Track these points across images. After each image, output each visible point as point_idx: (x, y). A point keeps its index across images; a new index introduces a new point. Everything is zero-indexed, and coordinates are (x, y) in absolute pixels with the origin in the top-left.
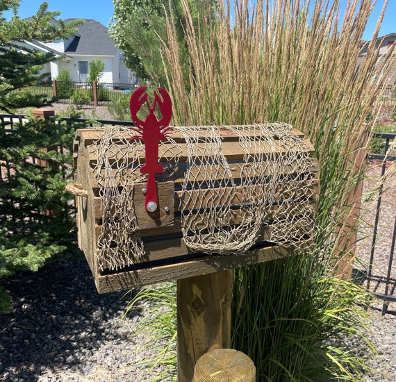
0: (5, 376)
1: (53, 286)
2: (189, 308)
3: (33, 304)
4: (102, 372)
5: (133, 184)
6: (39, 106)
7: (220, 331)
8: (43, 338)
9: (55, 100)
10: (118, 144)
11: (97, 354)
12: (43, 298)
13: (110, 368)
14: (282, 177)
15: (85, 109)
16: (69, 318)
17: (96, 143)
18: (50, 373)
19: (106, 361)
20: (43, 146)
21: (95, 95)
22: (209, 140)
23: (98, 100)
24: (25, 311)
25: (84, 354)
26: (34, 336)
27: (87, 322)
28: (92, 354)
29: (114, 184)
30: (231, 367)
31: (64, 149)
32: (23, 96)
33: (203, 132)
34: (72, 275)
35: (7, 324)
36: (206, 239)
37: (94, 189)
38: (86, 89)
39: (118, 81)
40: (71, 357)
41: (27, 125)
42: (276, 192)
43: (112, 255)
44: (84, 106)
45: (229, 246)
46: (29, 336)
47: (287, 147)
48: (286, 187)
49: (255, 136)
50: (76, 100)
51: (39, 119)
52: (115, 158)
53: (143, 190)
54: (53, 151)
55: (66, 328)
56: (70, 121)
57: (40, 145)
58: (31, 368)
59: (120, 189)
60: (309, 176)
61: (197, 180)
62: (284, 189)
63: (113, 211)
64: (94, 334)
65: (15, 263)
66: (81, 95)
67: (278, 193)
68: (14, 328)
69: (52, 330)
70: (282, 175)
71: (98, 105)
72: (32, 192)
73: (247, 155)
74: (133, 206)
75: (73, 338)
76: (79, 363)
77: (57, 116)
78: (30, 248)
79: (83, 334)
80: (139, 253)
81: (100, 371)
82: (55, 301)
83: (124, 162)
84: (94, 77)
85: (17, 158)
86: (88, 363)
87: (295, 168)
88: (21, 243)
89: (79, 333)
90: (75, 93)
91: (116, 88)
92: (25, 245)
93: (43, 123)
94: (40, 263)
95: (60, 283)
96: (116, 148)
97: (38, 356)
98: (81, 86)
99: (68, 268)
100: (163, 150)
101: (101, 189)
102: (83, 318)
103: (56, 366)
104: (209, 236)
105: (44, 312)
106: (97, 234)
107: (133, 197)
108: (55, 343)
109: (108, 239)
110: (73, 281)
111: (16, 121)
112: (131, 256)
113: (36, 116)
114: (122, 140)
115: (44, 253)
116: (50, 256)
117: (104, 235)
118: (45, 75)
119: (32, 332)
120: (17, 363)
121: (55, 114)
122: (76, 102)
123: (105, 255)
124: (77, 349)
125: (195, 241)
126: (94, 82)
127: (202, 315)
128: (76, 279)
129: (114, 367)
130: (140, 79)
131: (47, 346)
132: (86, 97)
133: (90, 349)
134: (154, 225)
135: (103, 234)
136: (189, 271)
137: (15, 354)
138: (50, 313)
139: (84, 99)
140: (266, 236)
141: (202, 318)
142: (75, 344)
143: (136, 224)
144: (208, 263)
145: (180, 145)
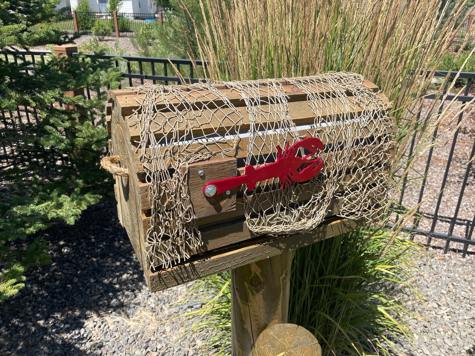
0: (50, 322)
1: (91, 227)
2: (247, 285)
3: (73, 247)
4: (147, 314)
5: (187, 166)
6: (60, 43)
7: (280, 307)
8: (86, 282)
9: (77, 36)
10: (165, 111)
11: (140, 296)
12: (82, 240)
13: (153, 310)
14: (357, 143)
15: (106, 40)
16: (109, 260)
17: (136, 112)
18: (95, 316)
19: (149, 303)
20: (68, 89)
21: (116, 25)
22: (273, 101)
23: (119, 31)
24: (65, 254)
25: (127, 296)
26: (76, 280)
27: (128, 264)
28: (136, 296)
29: (163, 166)
30: (295, 347)
31: (91, 93)
32: (42, 35)
33: (263, 89)
34: (109, 215)
35: (49, 269)
36: (271, 220)
37: (139, 174)
38: (106, 19)
39: (138, 11)
40: (114, 300)
41: (50, 63)
42: (350, 161)
43: (165, 249)
44: (106, 38)
45: (296, 226)
46: (71, 280)
47: (362, 105)
48: (361, 154)
49: (325, 91)
50: (98, 31)
51: (62, 56)
52: (161, 131)
53: (200, 172)
54: (80, 96)
55: (108, 271)
56: (94, 58)
57: (65, 88)
58: (76, 313)
59: (172, 171)
60: (386, 139)
61: (263, 153)
62: (359, 157)
63: (163, 199)
64: (136, 276)
65: (50, 216)
66: (102, 26)
67: (352, 162)
68: (56, 273)
69: (93, 273)
70: (358, 140)
71: (120, 36)
72: (61, 141)
73: (319, 117)
74: (189, 193)
75: (115, 280)
76: (123, 306)
77: (81, 53)
78: (65, 198)
79: (125, 276)
80: (196, 245)
81: (144, 313)
82: (93, 243)
83: (174, 137)
84: (114, 7)
85: (41, 104)
86: (132, 306)
87: (372, 130)
88: (55, 194)
89: (121, 275)
90: (96, 23)
91: (136, 18)
92: (59, 195)
93: (66, 61)
94: (77, 215)
95: (98, 224)
96: (162, 118)
97: (82, 300)
98: (102, 16)
99: (104, 208)
100: (220, 117)
101: (148, 174)
102: (123, 260)
103: (100, 309)
104: (275, 217)
105: (84, 255)
106: (146, 227)
107: (188, 181)
108: (97, 286)
109: (159, 232)
110: (110, 222)
111: (38, 58)
112: (187, 249)
113: (58, 53)
114: (168, 107)
115: (79, 204)
116: (85, 208)
117: (154, 228)
118: (64, 10)
119: (74, 276)
120: (61, 308)
121: (79, 51)
122: (97, 34)
123: (156, 251)
124: (119, 291)
125: (259, 224)
126: (114, 12)
127: (261, 292)
128: (113, 220)
129: (158, 309)
130: (161, 8)
131: (89, 290)
132: (107, 28)
133: (133, 291)
134: (214, 212)
135: (152, 226)
136: (252, 256)
137: (59, 299)
138: (90, 256)
139: (105, 30)
140: (335, 209)
141: (261, 296)
142: (117, 286)
143: (192, 213)
144: (272, 245)
145: (239, 109)
